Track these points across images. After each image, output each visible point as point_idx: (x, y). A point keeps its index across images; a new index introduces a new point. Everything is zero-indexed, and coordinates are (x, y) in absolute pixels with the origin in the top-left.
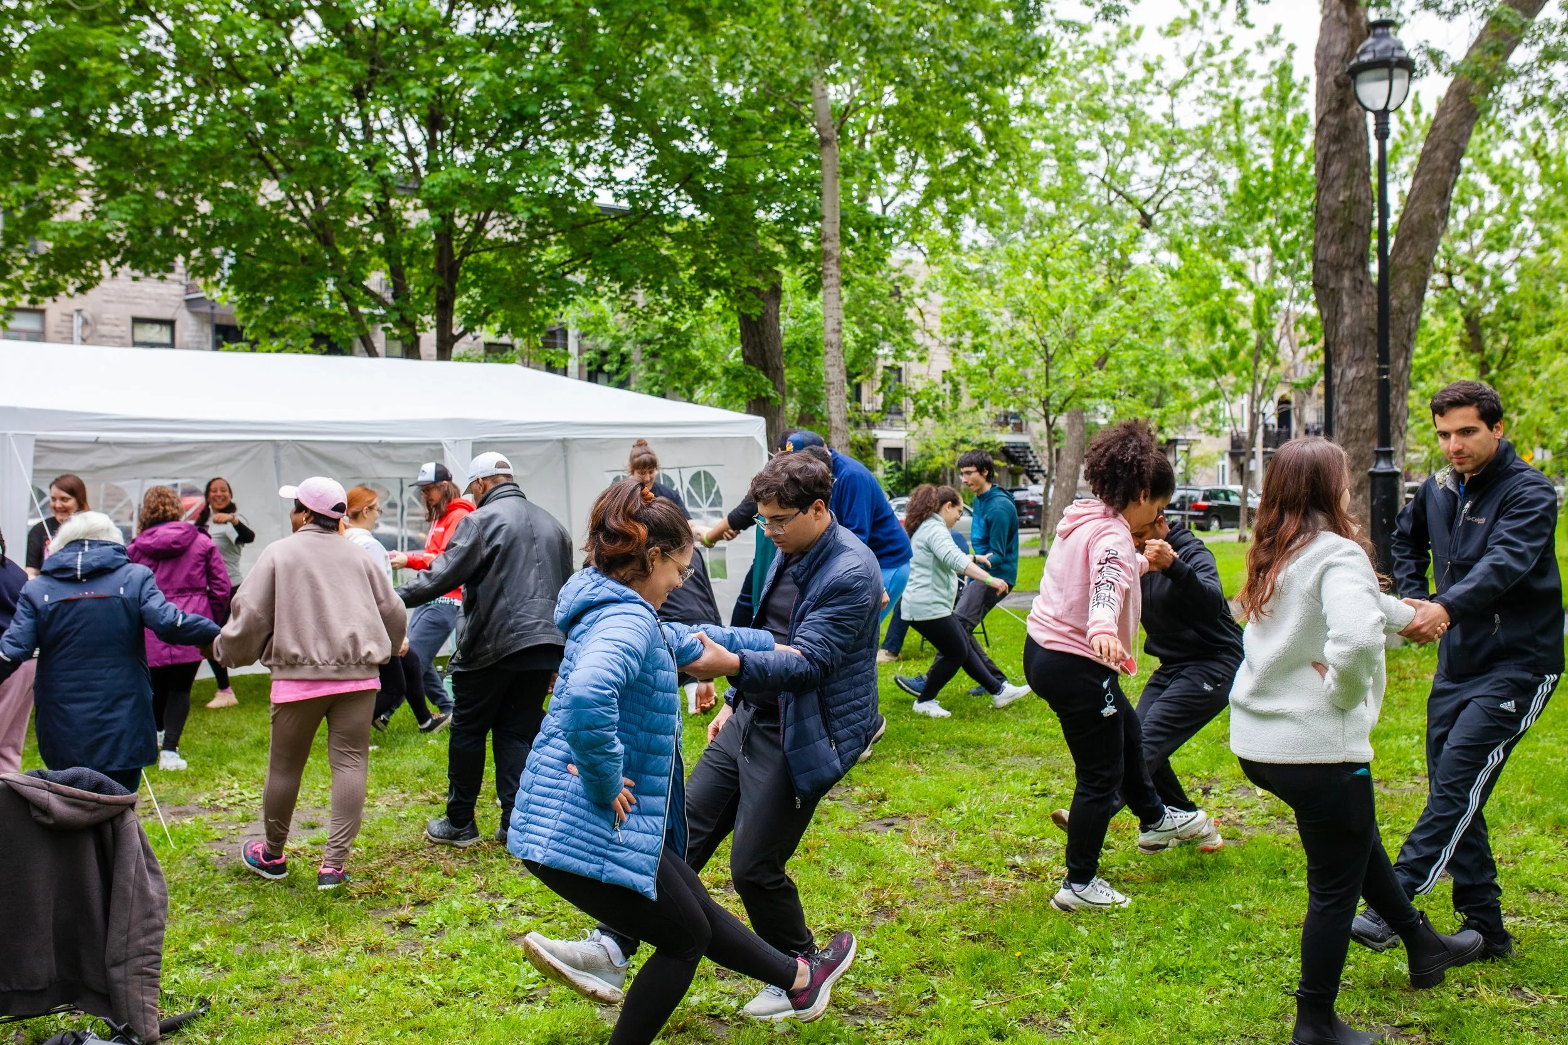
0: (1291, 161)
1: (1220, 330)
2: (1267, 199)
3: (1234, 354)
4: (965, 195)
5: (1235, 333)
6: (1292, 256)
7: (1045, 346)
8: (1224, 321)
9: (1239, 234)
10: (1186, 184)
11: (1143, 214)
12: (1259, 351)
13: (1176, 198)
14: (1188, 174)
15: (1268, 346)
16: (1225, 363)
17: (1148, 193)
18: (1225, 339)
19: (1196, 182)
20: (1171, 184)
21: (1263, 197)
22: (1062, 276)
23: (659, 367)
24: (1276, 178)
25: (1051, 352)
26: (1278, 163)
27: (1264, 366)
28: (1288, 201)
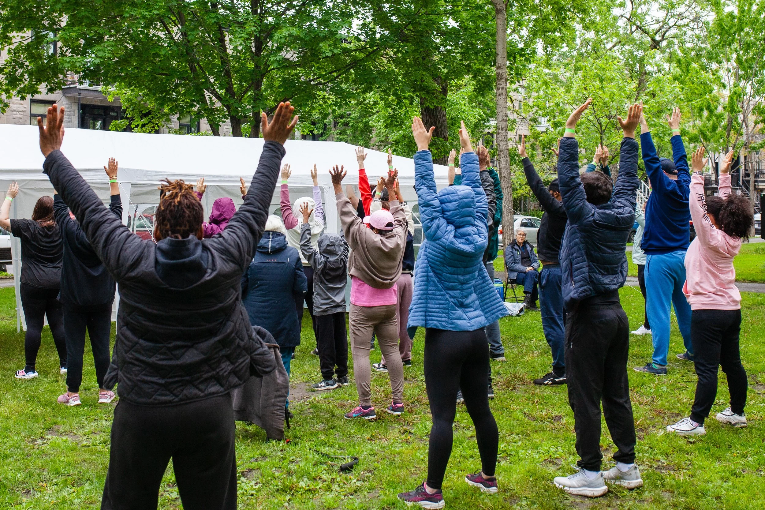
0: (749, 9)
1: (706, 113)
2: (735, 33)
3: (714, 128)
4: (557, 34)
5: (715, 115)
6: (750, 67)
7: (600, 124)
8: (709, 108)
9: (717, 54)
10: (680, 22)
11: (653, 40)
12: (730, 126)
13: (673, 31)
14: (681, 16)
15: (734, 123)
16: (708, 134)
17: (657, 27)
18: (708, 119)
19: (686, 21)
20: (672, 22)
21: (732, 31)
22: (612, 80)
23: (348, 132)
24: (740, 20)
25: (603, 128)
26: (742, 11)
27: (733, 135)
28: (747, 34)
